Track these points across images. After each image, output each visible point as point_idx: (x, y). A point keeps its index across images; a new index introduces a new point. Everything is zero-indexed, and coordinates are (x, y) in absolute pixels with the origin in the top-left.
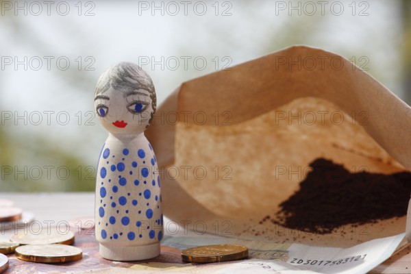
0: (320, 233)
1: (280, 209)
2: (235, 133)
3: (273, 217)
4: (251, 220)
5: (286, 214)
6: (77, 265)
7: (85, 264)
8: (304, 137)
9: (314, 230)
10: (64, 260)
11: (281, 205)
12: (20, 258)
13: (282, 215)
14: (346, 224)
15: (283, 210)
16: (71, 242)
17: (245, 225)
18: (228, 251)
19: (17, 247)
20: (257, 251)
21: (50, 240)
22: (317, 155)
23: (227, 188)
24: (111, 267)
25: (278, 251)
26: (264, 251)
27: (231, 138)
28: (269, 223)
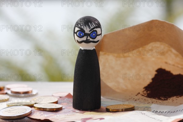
0: (163, 100)
1: (144, 90)
2: (124, 57)
3: (141, 93)
4: (132, 94)
5: (147, 92)
6: (61, 112)
7: (64, 112)
8: (153, 59)
9: (160, 99)
10: (55, 110)
11: (144, 88)
12: (36, 109)
13: (145, 92)
14: (173, 96)
15: (145, 90)
16: (57, 103)
17: (130, 96)
18: (126, 107)
19: (34, 104)
20: (137, 107)
21: (48, 101)
22: (159, 67)
23: (121, 80)
24: (75, 113)
25: (146, 107)
26: (140, 107)
27: (123, 59)
28: (140, 96)
